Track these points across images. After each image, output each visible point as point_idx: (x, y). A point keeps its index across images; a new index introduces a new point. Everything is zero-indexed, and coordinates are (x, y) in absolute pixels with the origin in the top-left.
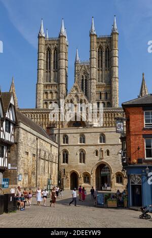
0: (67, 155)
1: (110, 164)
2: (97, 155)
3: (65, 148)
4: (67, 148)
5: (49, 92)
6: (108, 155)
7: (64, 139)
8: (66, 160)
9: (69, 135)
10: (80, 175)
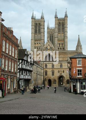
0: (47, 72)
1: (65, 76)
2: (59, 72)
3: (46, 69)
4: (47, 69)
5: (36, 43)
6: (64, 72)
7: (45, 66)
8: (46, 74)
9: (47, 64)
10: (52, 81)
